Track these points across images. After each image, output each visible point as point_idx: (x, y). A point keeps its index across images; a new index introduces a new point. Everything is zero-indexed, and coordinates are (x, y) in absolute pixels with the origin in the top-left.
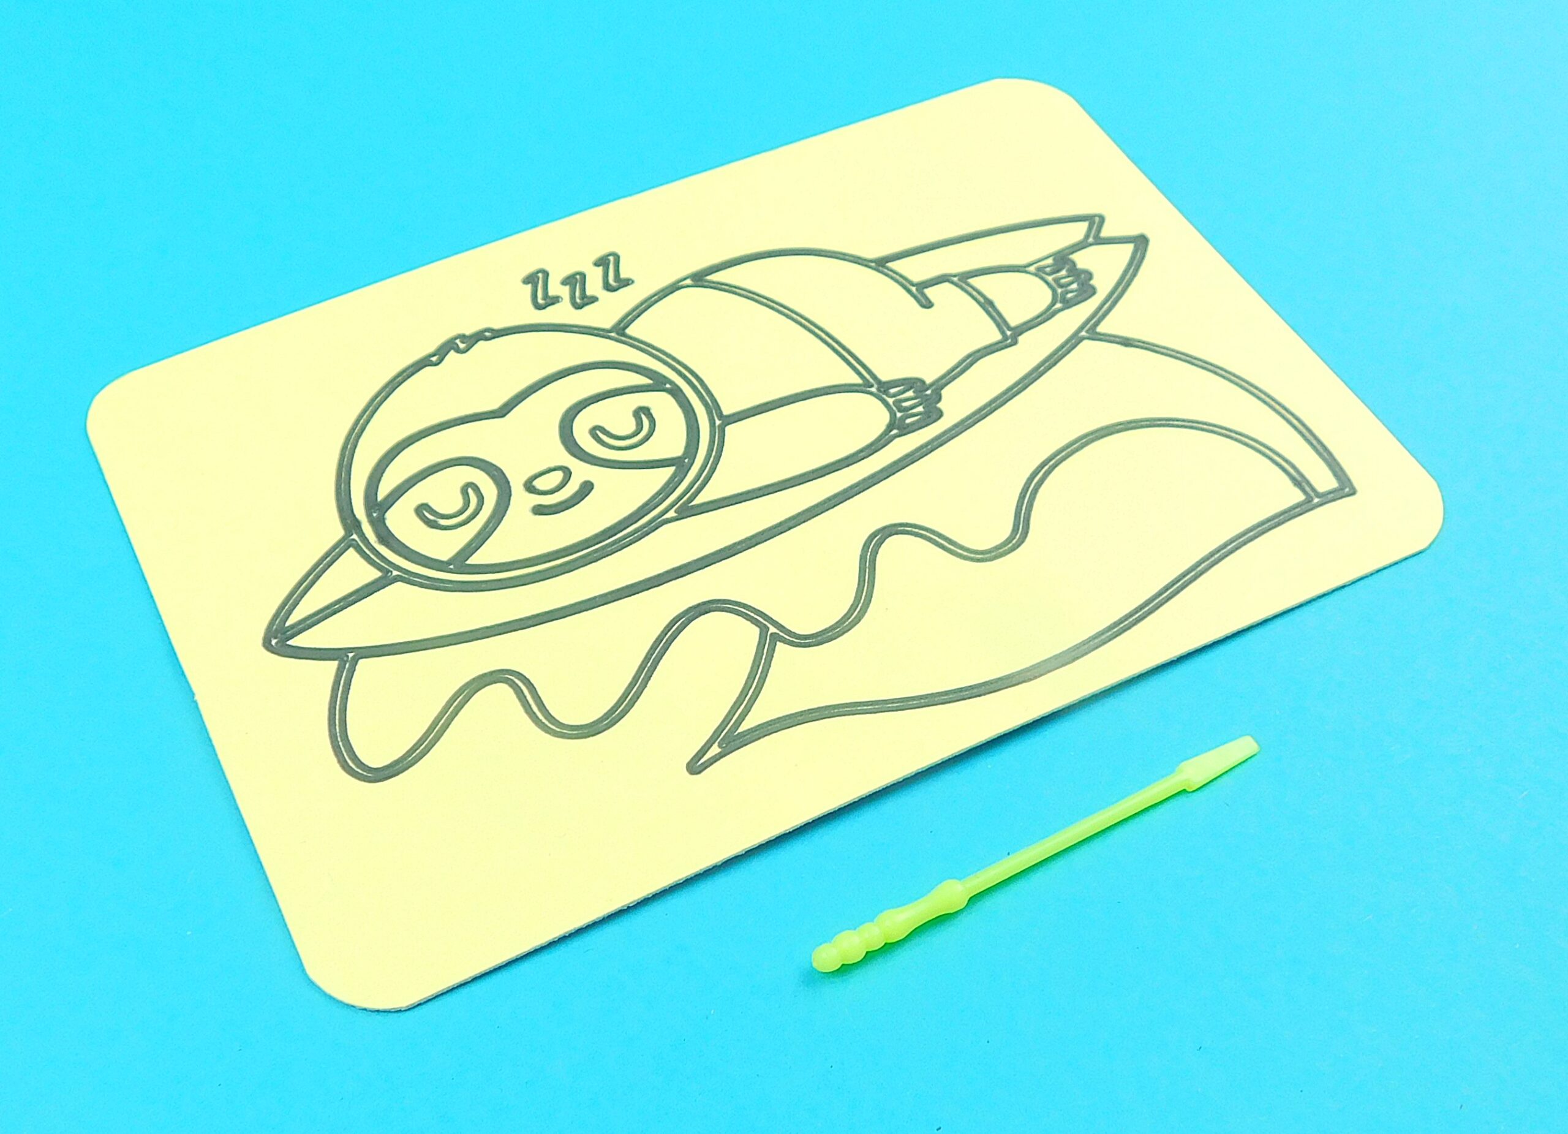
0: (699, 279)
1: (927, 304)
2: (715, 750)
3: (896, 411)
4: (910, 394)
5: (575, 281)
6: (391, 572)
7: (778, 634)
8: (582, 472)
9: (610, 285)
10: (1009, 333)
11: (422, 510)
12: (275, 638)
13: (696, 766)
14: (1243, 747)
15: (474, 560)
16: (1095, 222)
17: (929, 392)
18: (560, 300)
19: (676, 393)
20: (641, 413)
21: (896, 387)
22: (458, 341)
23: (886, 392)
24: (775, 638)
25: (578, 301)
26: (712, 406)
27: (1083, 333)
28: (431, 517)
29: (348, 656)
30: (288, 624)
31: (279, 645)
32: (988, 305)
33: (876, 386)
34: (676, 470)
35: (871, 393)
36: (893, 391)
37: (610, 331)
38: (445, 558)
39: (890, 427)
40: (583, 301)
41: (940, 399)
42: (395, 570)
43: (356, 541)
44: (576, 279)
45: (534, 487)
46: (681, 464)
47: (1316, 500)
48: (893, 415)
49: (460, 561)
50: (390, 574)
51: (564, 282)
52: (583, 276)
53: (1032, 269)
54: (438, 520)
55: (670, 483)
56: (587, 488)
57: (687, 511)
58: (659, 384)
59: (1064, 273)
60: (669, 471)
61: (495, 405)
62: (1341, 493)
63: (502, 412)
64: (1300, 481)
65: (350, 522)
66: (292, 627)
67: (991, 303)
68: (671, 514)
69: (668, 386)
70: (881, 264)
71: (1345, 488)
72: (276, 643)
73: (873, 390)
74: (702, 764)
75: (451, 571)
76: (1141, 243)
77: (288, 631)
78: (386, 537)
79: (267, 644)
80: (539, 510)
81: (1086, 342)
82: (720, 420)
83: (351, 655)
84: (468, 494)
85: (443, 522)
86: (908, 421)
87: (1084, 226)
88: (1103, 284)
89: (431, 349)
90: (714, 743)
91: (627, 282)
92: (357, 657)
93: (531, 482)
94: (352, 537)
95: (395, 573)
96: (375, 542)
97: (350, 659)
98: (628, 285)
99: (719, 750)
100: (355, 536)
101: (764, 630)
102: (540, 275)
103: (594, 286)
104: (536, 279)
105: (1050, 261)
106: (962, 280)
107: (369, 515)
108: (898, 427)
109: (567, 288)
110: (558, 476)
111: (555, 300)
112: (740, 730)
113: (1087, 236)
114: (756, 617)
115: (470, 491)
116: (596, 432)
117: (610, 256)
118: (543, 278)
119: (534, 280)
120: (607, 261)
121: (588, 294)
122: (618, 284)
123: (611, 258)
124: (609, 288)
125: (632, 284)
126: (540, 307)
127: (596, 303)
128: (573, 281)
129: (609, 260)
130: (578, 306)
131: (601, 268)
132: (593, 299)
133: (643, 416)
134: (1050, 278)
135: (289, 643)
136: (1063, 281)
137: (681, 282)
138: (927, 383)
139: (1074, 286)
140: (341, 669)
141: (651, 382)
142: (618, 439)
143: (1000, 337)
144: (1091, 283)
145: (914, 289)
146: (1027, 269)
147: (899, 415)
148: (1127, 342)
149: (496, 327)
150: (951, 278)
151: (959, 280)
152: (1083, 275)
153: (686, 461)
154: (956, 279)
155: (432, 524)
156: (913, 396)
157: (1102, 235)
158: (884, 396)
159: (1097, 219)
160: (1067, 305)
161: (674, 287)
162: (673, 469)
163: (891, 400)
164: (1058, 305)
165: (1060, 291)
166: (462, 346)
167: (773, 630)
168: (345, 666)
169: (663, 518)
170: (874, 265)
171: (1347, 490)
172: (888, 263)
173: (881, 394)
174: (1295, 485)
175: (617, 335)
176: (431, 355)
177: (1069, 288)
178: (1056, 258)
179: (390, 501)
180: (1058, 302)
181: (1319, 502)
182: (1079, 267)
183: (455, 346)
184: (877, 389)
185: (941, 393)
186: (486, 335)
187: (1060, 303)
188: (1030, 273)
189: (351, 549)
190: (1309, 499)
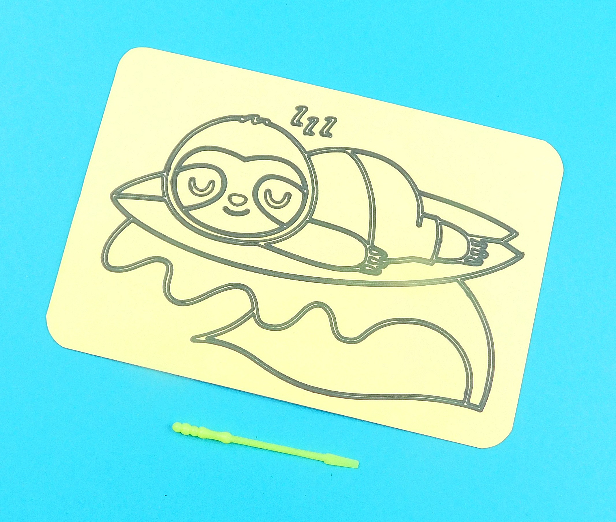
0: (354, 153)
1: (419, 224)
2: (204, 338)
3: (367, 261)
4: (378, 257)
5: (314, 121)
6: (165, 197)
7: (255, 315)
8: (251, 205)
9: (323, 132)
10: (434, 259)
11: (192, 180)
12: (116, 195)
13: (195, 339)
14: (353, 463)
15: (192, 213)
16: (513, 233)
17: (384, 262)
18: (302, 125)
19: (305, 196)
20: (288, 195)
21: (375, 251)
22: (255, 118)
23: (371, 251)
24: (253, 315)
25: (307, 131)
26: (312, 210)
27: (459, 279)
28: (192, 185)
29: (130, 218)
30: (123, 192)
31: (115, 198)
32: (439, 241)
33: (370, 245)
35: (366, 247)
36: (373, 252)
37: (306, 152)
38: (185, 204)
39: (359, 265)
40: (309, 132)
41: (385, 268)
42: (167, 197)
43: (164, 176)
44: (314, 120)
45: (231, 198)
46: (282, 225)
47: (465, 404)
48: (364, 261)
49: (187, 210)
50: (164, 197)
51: (309, 119)
52: (318, 120)
53: (469, 238)
54: (194, 188)
55: (273, 231)
56: (247, 212)
57: (269, 247)
58: (302, 188)
59: (478, 248)
60: (276, 226)
61: (246, 155)
62: (476, 408)
63: (245, 159)
64: (468, 393)
65: (168, 168)
66: (124, 194)
67: (441, 241)
68: (263, 244)
69: (305, 191)
70: (420, 194)
71: (479, 408)
72: (114, 197)
73: (368, 246)
74: (197, 340)
75: (182, 211)
76: (519, 255)
77: (121, 195)
78: (174, 182)
79: (112, 195)
80: (226, 209)
81: (456, 283)
82: (309, 219)
83: (132, 219)
84: (210, 184)
85: (194, 190)
86: (367, 268)
87: (506, 233)
90: (205, 336)
91: (329, 135)
92: (133, 221)
93: (232, 196)
94: (164, 174)
95: (166, 198)
96: (169, 181)
97: (130, 220)
98: (329, 137)
99: (205, 339)
100: (165, 174)
101: (253, 309)
102: (304, 109)
103: (317, 129)
104: (302, 109)
105: (479, 239)
107: (175, 169)
108: (361, 268)
109: (308, 122)
110: (242, 200)
111: (299, 124)
112: (216, 338)
113: (503, 239)
114: (254, 303)
116: (268, 192)
117: (333, 119)
118: (304, 111)
119: (300, 110)
120: (331, 120)
121: (313, 130)
122: (326, 134)
123: (333, 120)
124: (321, 134)
125: (330, 137)
126: (293, 124)
127: (312, 137)
128: (313, 121)
129: (332, 120)
130: (305, 133)
131: (326, 122)
132: (312, 134)
133: (287, 197)
134: (471, 247)
135: (119, 200)
136: (475, 252)
137: (347, 149)
138: (388, 257)
139: (476, 257)
140: (125, 222)
141: (301, 185)
142: (271, 200)
143: (429, 258)
144: (483, 260)
145: (421, 214)
146: (468, 237)
147: (366, 263)
148: (470, 294)
149: (272, 121)
150: (438, 220)
151: (440, 222)
152: (484, 254)
153: (285, 226)
154: (439, 222)
155: (191, 188)
156: (378, 259)
157: (509, 242)
158: (369, 252)
159: (515, 234)
160: (465, 263)
161: (342, 150)
162: (278, 226)
163: (369, 255)
164: (463, 261)
165: (469, 255)
166: (255, 121)
167: (255, 312)
168: (127, 222)
169: (259, 243)
170: (417, 193)
171: (480, 408)
172: (423, 196)
173: (368, 250)
174: (464, 393)
175: (307, 156)
176: (243, 117)
177: (474, 256)
178: (482, 239)
179: (185, 169)
180: (464, 259)
181: (466, 405)
182: (487, 250)
183: (253, 119)
184: (369, 247)
185: (388, 266)
186: (266, 122)
187: (464, 260)
188: (467, 239)
189: (160, 178)
190: (464, 401)
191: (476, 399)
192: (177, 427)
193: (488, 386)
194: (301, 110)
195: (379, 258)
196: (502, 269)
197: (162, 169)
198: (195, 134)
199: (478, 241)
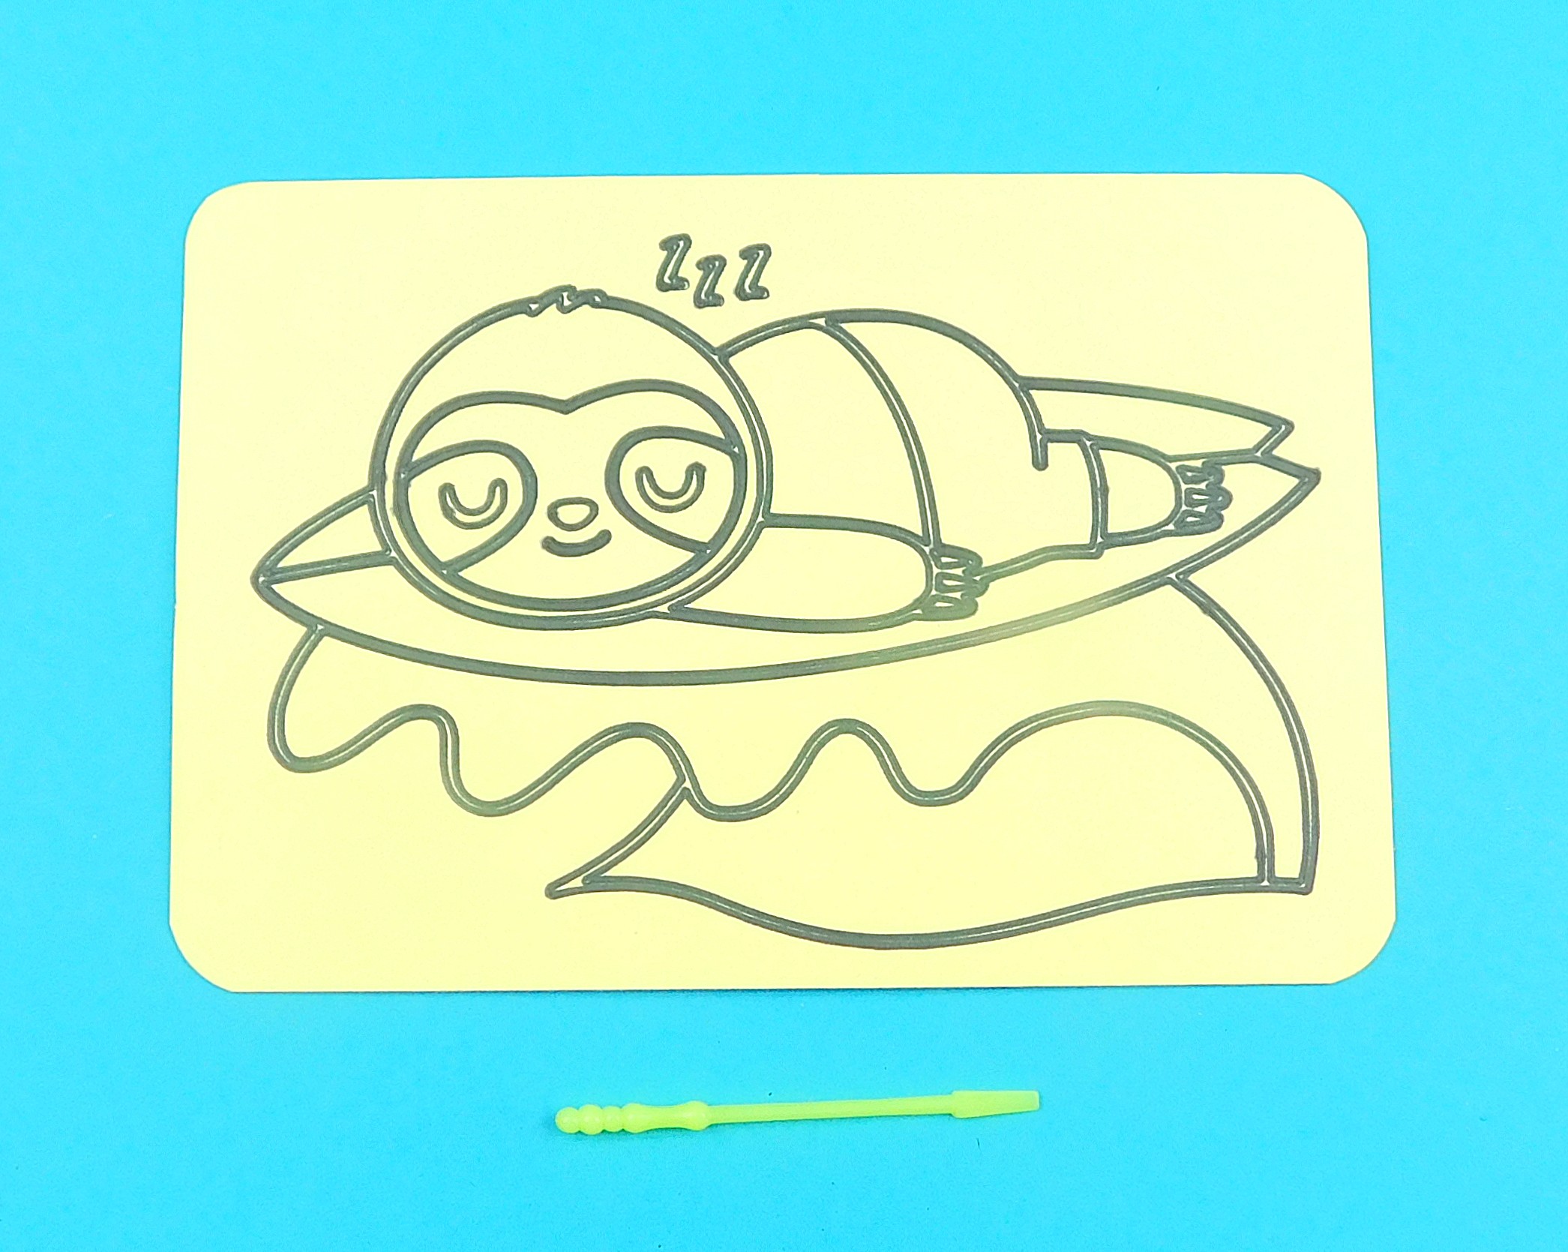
0: (834, 323)
1: (1040, 462)
2: (577, 883)
3: (934, 587)
4: (959, 571)
5: (713, 266)
6: (391, 551)
7: (690, 791)
8: (609, 518)
9: (744, 290)
10: (1099, 540)
11: (447, 491)
12: (264, 576)
13: (554, 891)
14: (1025, 1099)
15: (468, 574)
16: (1280, 427)
17: (978, 578)
18: (686, 283)
19: (739, 462)
20: (697, 471)
21: (949, 557)
22: (565, 294)
23: (937, 560)
24: (686, 795)
25: (703, 296)
26: (766, 494)
27: (1173, 576)
28: (450, 504)
29: (317, 627)
30: (281, 565)
31: (266, 584)
32: (1100, 493)
33: (932, 546)
34: (694, 557)
35: (922, 553)
36: (944, 560)
37: (714, 350)
38: (444, 557)
39: (918, 603)
40: (708, 299)
41: (982, 593)
42: (395, 550)
43: (374, 498)
44: (714, 266)
45: (557, 514)
46: (701, 551)
47: (1266, 883)
48: (928, 589)
49: (452, 570)
50: (388, 552)
51: (699, 265)
52: (723, 262)
53: (1173, 466)
54: (456, 511)
55: (679, 572)
56: (604, 538)
57: (681, 612)
58: (728, 443)
59: (1203, 486)
60: (686, 556)
61: (565, 395)
62: (1293, 887)
63: (567, 407)
64: (1265, 854)
65: (377, 477)
66: (284, 569)
67: (1105, 490)
68: (664, 608)
69: (736, 450)
70: (1024, 387)
71: (1303, 884)
72: (264, 581)
73: (927, 549)
74: (561, 891)
75: (442, 576)
76: (1308, 479)
77: (277, 573)
78: (403, 508)
79: (254, 579)
80: (550, 545)
81: (1169, 587)
82: (763, 517)
83: (320, 627)
84: (494, 492)
85: (459, 516)
86: (938, 604)
87: (1262, 430)
88: (1234, 519)
89: (536, 293)
90: (580, 876)
91: (761, 293)
92: (324, 632)
93: (557, 507)
94: (371, 493)
95: (394, 554)
96: (391, 509)
97: (317, 631)
98: (761, 297)
99: (581, 884)
100: (375, 493)
101: (681, 779)
102: (682, 243)
103: (726, 286)
104: (675, 245)
105: (1198, 463)
106: (1093, 446)
107: (398, 474)
108: (923, 608)
109: (701, 273)
110: (584, 511)
111: (679, 284)
112: (607, 874)
113: (1257, 448)
114: (681, 763)
115: (498, 490)
116: (644, 474)
117: (761, 250)
118: (683, 248)
119: (672, 248)
120: (756, 255)
121: (717, 291)
122: (751, 291)
123: (761, 253)
124: (741, 294)
125: (765, 298)
126: (662, 287)
127: (718, 307)
128: (711, 266)
129: (758, 254)
130: (699, 303)
131: (746, 261)
132: (717, 301)
133: (695, 476)
134: (1184, 487)
135: (274, 587)
136: (1196, 497)
137: (813, 319)
138: (984, 565)
139: (1202, 509)
140: (306, 638)
141: (723, 437)
142: (658, 494)
143: (1087, 541)
144: (1223, 512)
145: (1039, 437)
146: (1168, 464)
147: (934, 592)
148: (1209, 607)
149: (609, 294)
150: (1085, 440)
151: (1091, 446)
152: (1220, 499)
153: (708, 551)
154: (1088, 443)
155: (448, 514)
156: (960, 576)
157: (1275, 452)
158: (932, 563)
159: (1283, 427)
160: (1179, 531)
161: (803, 323)
162: (692, 555)
163: (936, 571)
164: (1171, 527)
165: (1184, 508)
166: (567, 303)
167: (688, 784)
168: (310, 637)
169: (655, 609)
170: (1017, 385)
171: (1303, 886)
172: (1032, 389)
173: (931, 559)
174: (1257, 857)
175: (720, 359)
176: (533, 300)
177: (1196, 509)
178: (1208, 462)
179: (422, 467)
180: (1173, 522)
181: (1267, 886)
182: (1224, 485)
183: (560, 299)
184: (931, 551)
185: (988, 586)
186: (594, 299)
187: (1174, 525)
188: (1168, 470)
189: (366, 507)
190: (1260, 878)
191: (1288, 864)
192: (568, 1120)
193: (1311, 824)
194: (675, 247)
195: (963, 572)
196: (1273, 523)
197: (363, 482)
198: (425, 373)
199: (1197, 468)
